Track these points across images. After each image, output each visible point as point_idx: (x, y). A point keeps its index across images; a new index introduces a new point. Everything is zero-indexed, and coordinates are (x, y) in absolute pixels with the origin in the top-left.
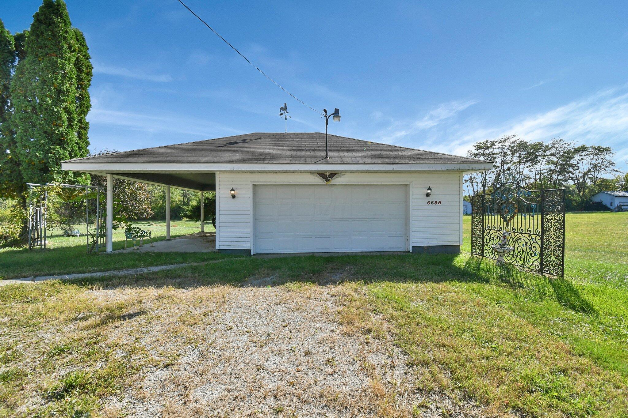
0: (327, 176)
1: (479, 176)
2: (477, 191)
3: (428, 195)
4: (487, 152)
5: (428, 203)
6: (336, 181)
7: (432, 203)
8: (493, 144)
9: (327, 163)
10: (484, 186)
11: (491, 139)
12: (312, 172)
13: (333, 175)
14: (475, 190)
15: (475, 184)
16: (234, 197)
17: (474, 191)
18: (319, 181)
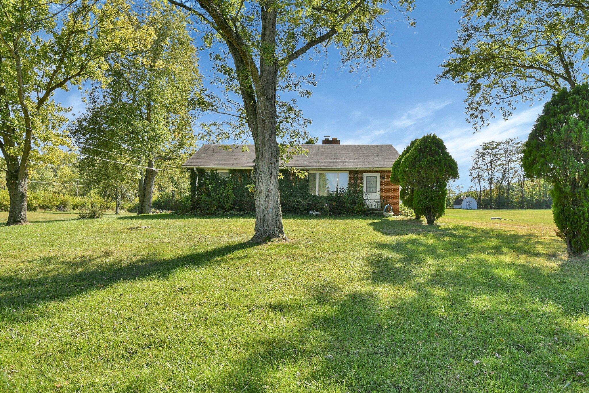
1: (487, 174)
2: (484, 188)
4: (494, 151)
8: (498, 144)
10: (490, 183)
11: (497, 140)
14: (482, 187)
15: (482, 182)
17: (481, 189)
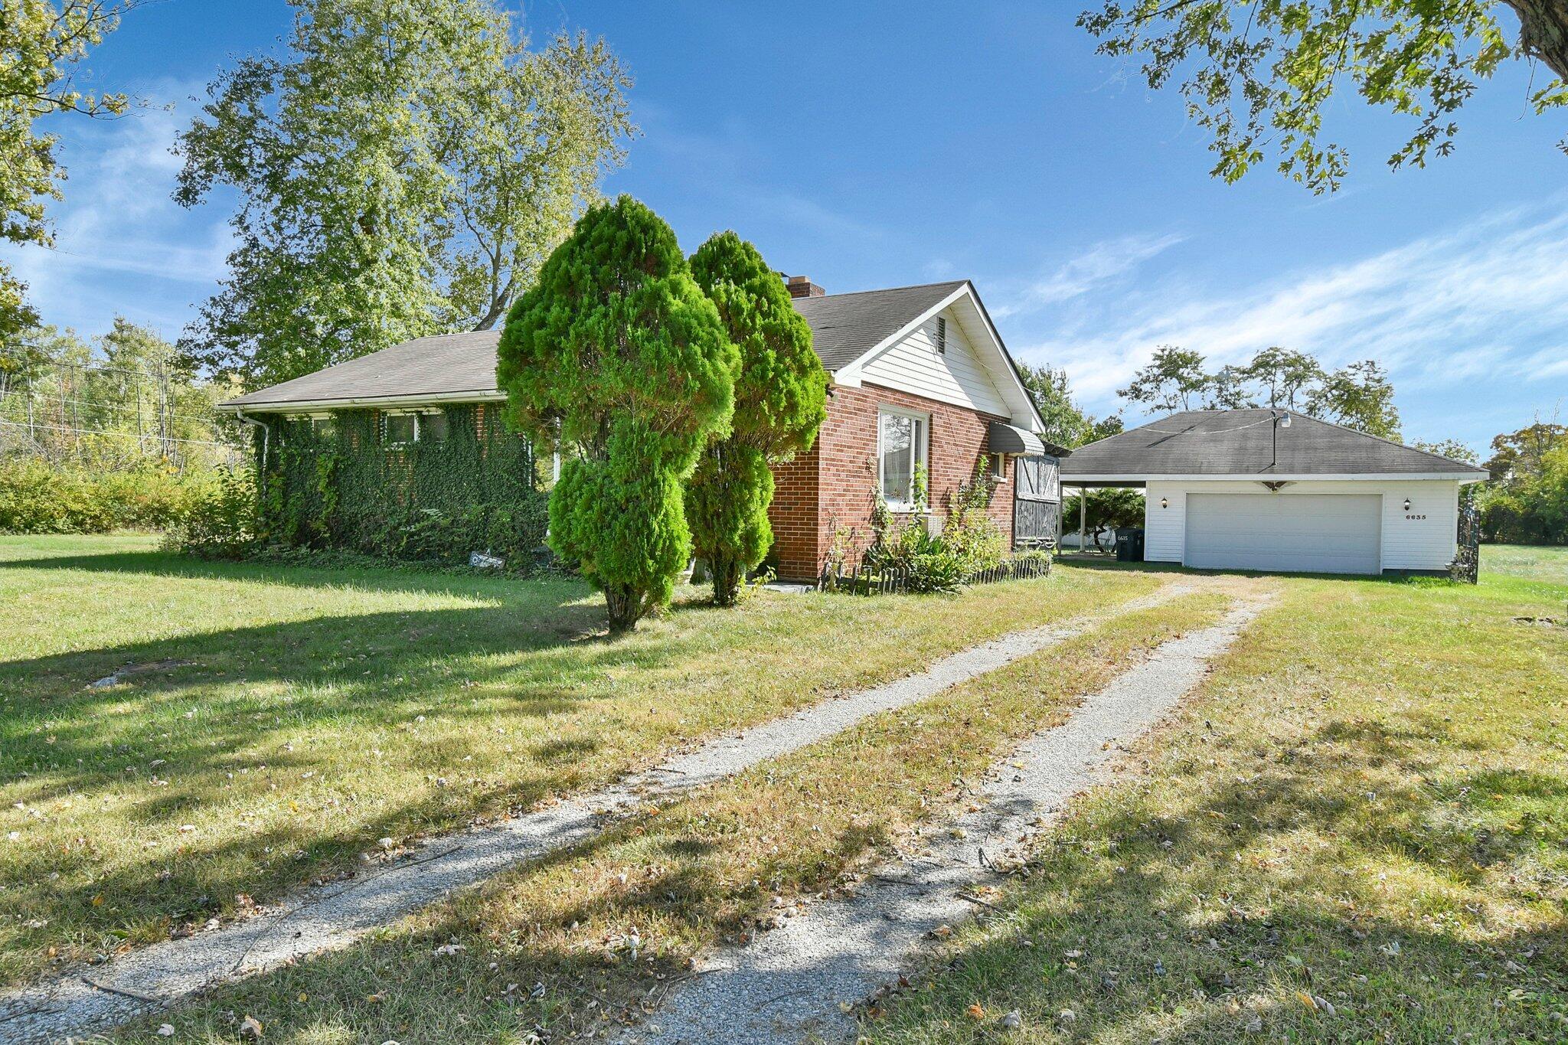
0: (1272, 486)
3: (1407, 508)
5: (1408, 517)
6: (1283, 490)
7: (1413, 517)
9: (1272, 472)
12: (1256, 482)
13: (1280, 484)
16: (1165, 506)
18: (1265, 490)
